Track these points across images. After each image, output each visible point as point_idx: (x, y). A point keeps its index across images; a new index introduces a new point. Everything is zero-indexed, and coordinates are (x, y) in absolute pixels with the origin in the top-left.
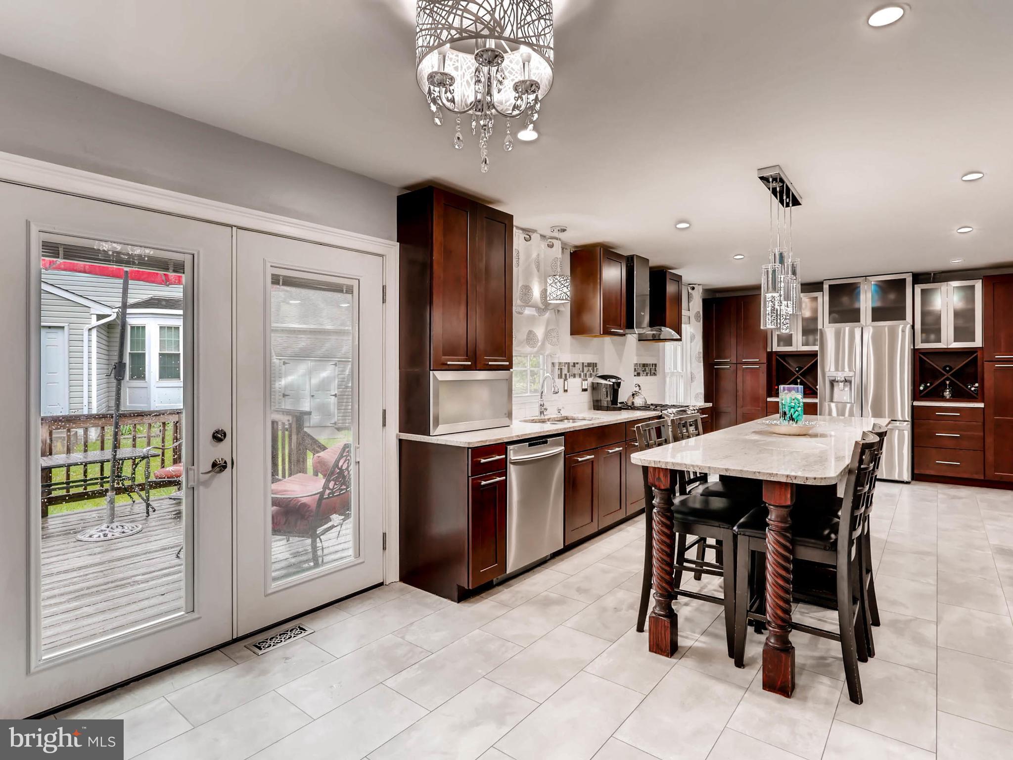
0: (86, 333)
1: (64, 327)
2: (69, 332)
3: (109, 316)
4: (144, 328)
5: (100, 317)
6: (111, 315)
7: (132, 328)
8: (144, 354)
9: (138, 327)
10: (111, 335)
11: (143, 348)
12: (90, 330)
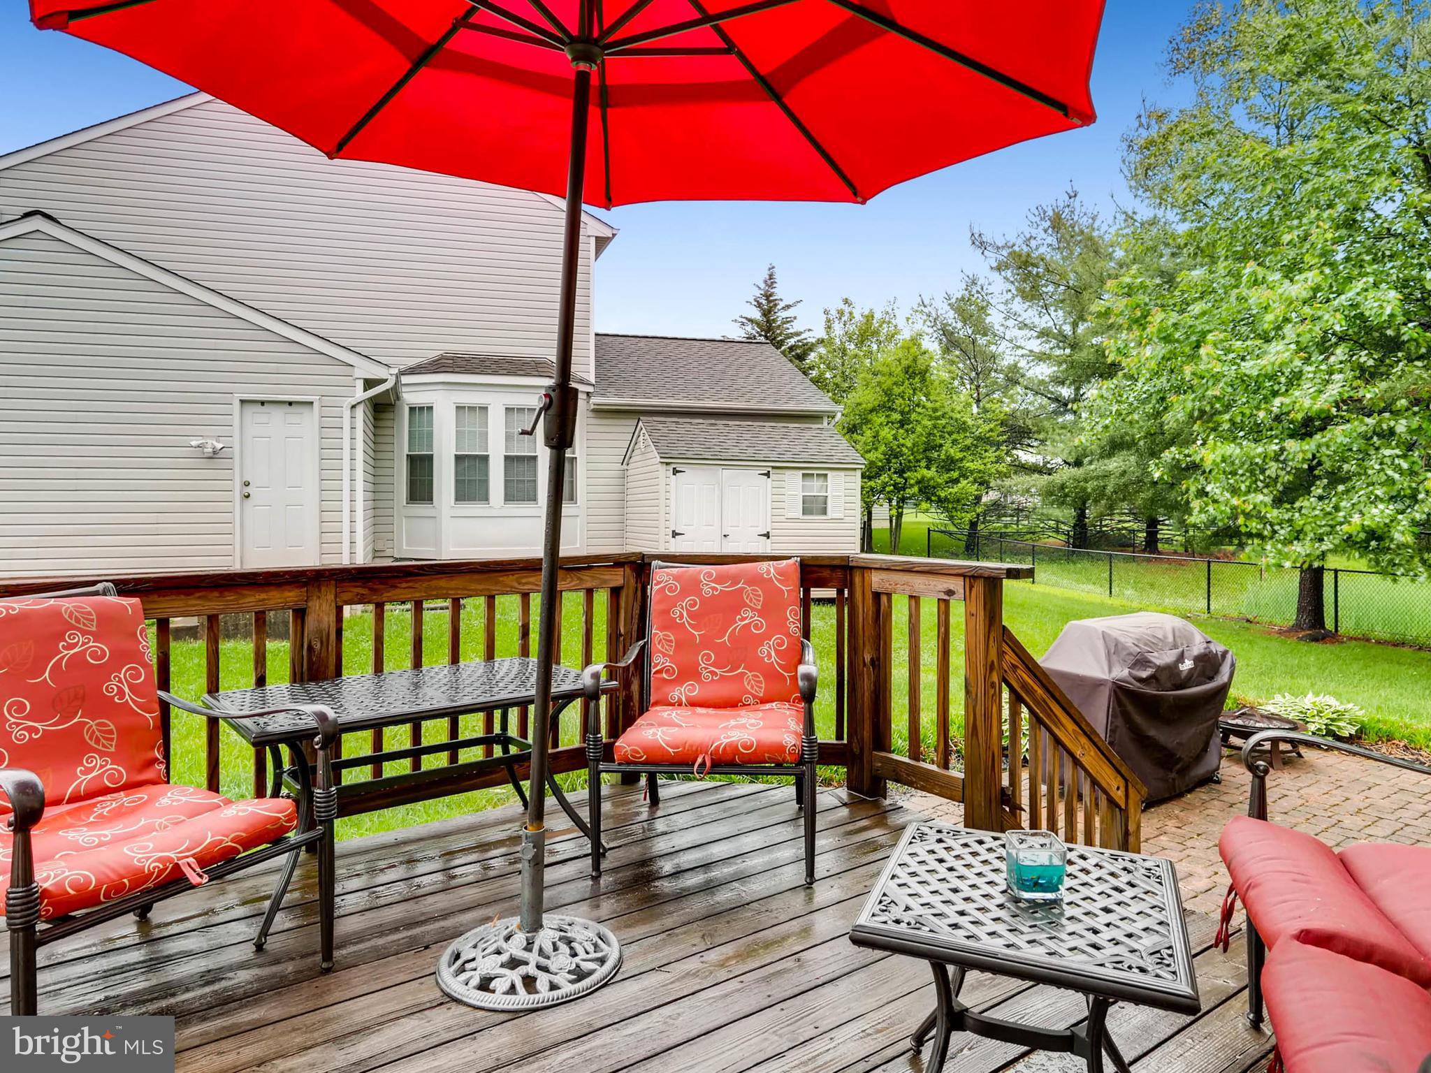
0: (347, 413)
1: (312, 403)
2: (320, 412)
3: (382, 381)
4: (430, 408)
5: (369, 384)
6: (386, 380)
7: (412, 409)
8: (430, 458)
9: (421, 409)
10: (381, 424)
11: (431, 446)
12: (353, 407)
